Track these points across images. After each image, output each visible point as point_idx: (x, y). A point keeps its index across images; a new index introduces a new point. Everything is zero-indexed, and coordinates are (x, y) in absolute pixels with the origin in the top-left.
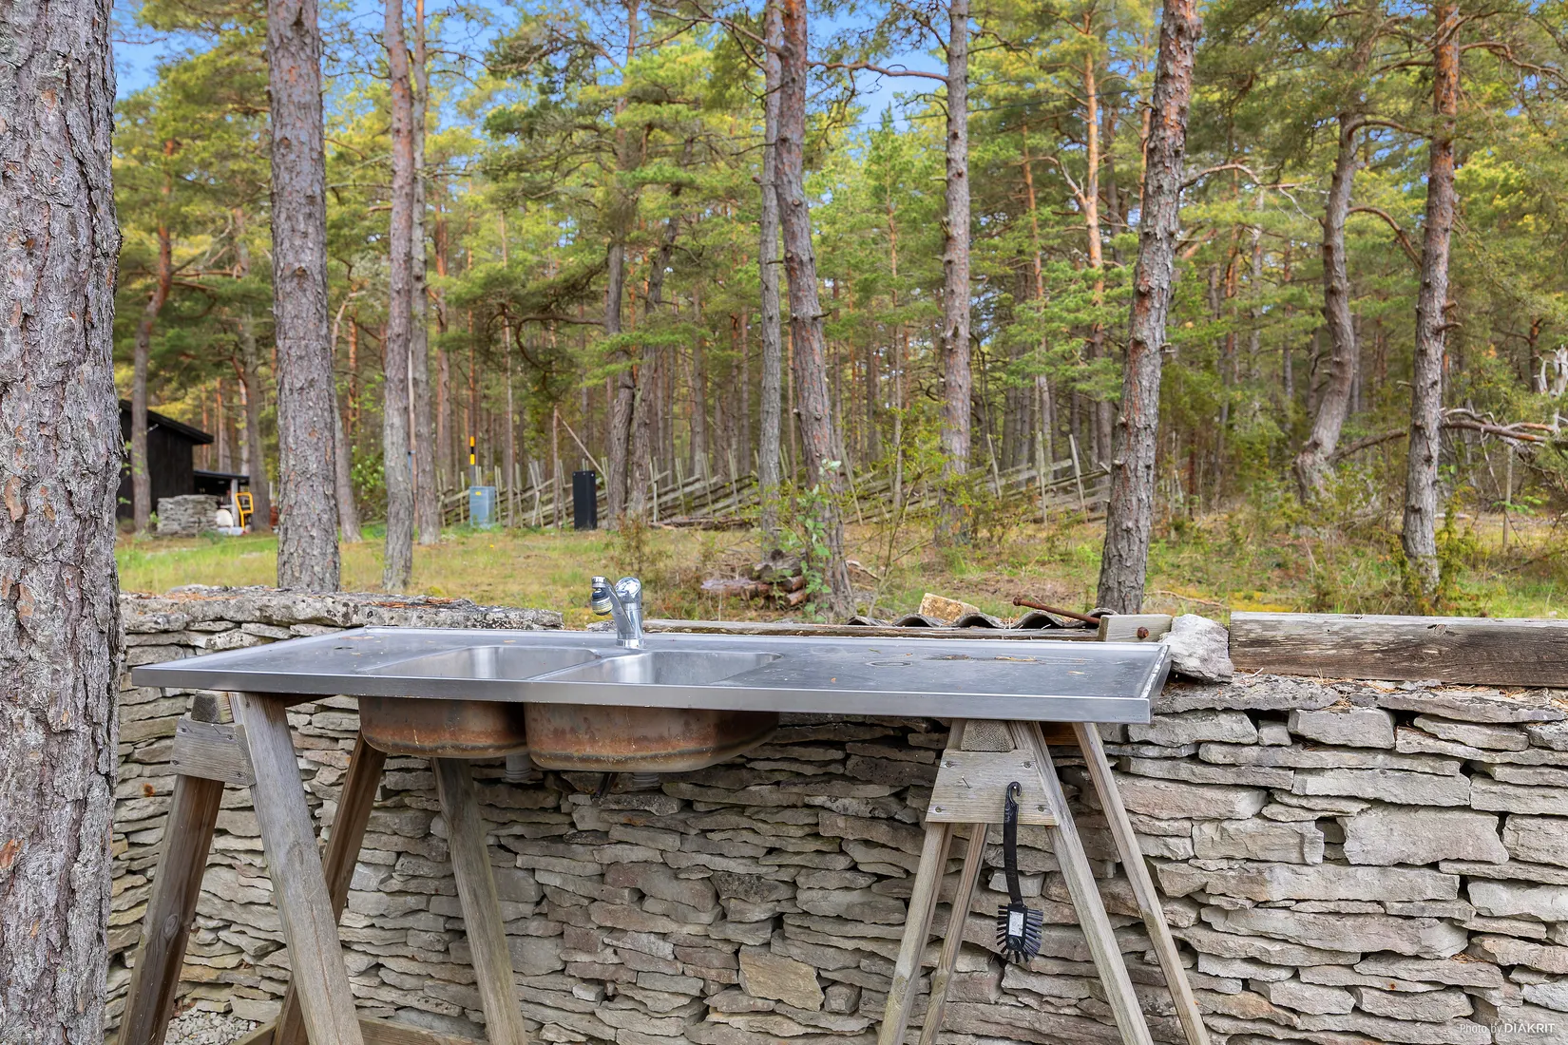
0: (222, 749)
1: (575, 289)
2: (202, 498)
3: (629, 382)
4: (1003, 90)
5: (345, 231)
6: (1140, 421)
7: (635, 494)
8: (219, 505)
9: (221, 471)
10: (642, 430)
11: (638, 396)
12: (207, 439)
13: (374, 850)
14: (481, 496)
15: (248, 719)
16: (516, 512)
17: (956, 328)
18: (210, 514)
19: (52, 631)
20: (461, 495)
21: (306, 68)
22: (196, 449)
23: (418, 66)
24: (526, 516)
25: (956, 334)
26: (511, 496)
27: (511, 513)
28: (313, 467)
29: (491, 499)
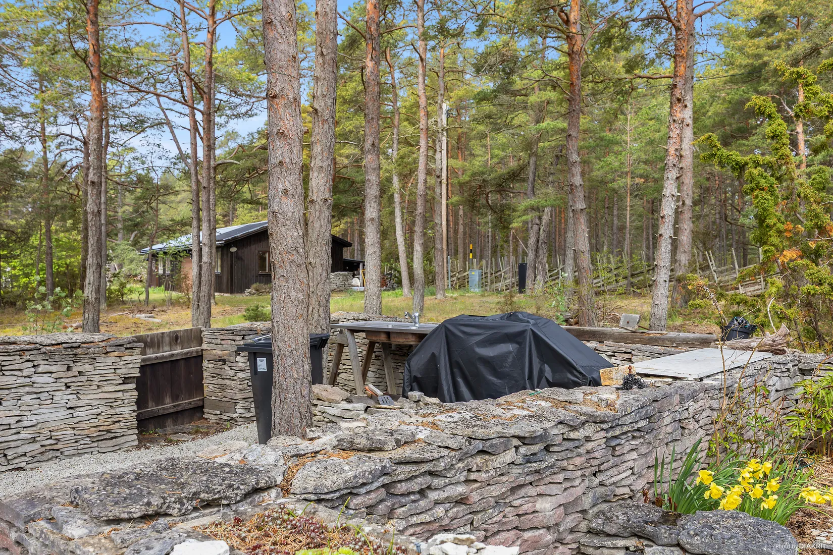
0: (343, 338)
1: (515, 176)
2: (346, 273)
3: (539, 222)
4: (746, 61)
5: (405, 160)
6: (662, 264)
7: (538, 277)
8: (354, 276)
9: (355, 259)
10: (543, 246)
11: (542, 228)
12: (349, 245)
13: (372, 368)
14: (474, 275)
15: (347, 333)
16: (492, 283)
17: (684, 201)
18: (349, 281)
19: (323, 316)
20: (466, 274)
21: (375, 157)
22: (345, 249)
23: (440, 79)
24: (497, 285)
25: (684, 204)
26: (489, 275)
27: (489, 284)
28: (374, 278)
29: (479, 276)
